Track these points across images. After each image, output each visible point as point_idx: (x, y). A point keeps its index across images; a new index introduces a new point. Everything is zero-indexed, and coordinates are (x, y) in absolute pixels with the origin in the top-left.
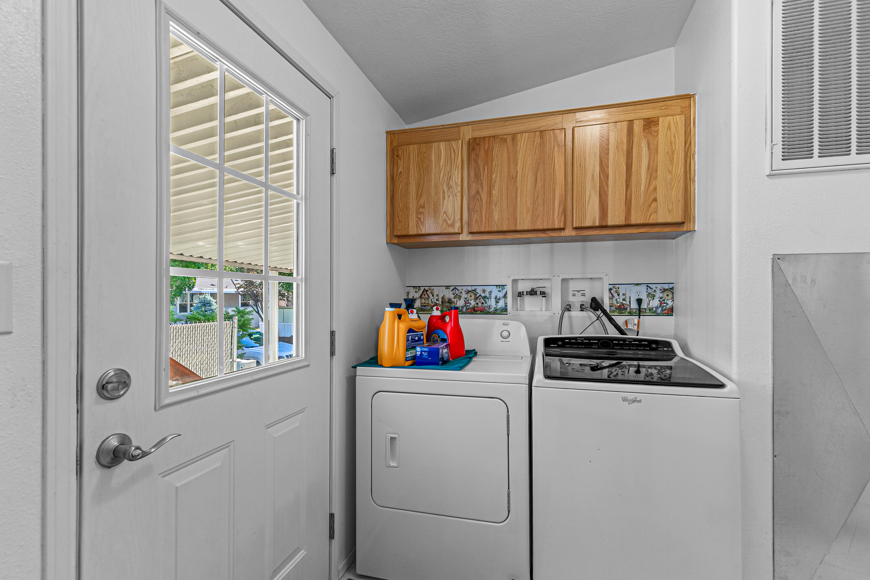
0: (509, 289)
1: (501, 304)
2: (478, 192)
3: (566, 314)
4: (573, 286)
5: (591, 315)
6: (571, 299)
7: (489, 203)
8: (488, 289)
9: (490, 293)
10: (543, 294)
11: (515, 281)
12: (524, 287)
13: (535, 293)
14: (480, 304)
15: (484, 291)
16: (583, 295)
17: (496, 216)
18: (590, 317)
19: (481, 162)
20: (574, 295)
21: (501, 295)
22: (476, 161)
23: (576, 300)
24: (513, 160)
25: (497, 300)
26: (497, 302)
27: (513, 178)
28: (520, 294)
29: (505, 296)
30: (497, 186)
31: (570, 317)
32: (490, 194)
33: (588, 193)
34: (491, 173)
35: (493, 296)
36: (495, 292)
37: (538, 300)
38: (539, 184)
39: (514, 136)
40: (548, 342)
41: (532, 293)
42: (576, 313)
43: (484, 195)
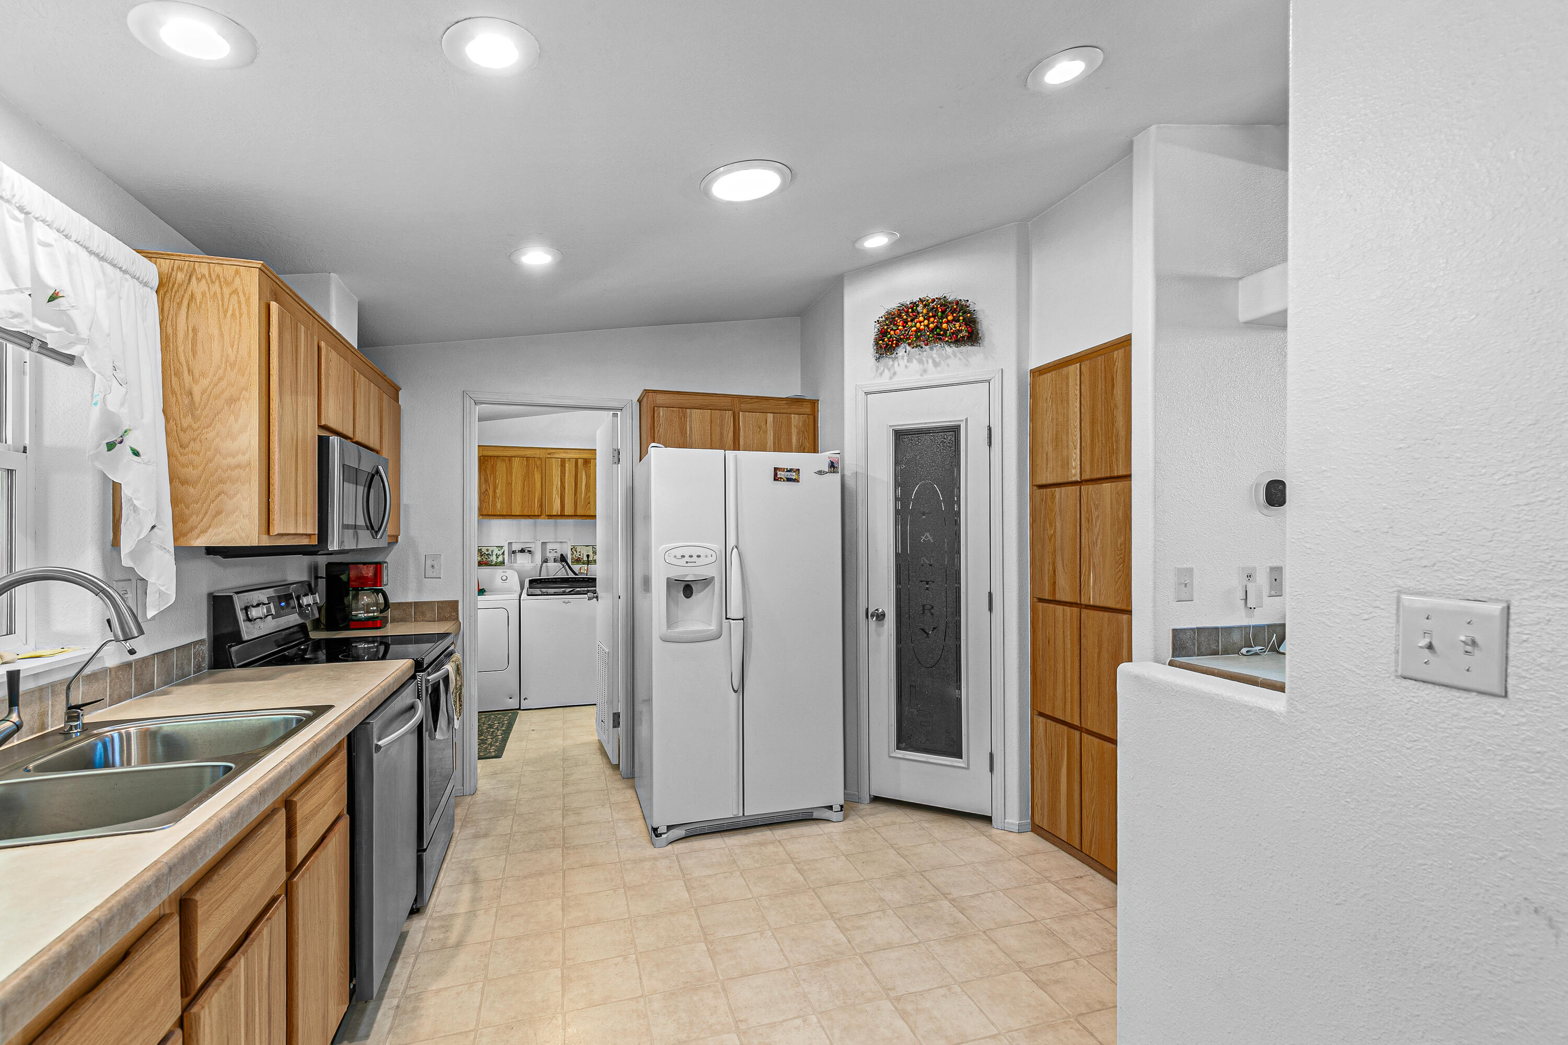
0: (506, 549)
1: (500, 559)
2: (487, 490)
3: (544, 564)
4: (549, 547)
5: (559, 565)
6: (548, 555)
7: (494, 497)
8: (491, 549)
9: (492, 551)
10: (529, 551)
11: (510, 544)
12: (516, 547)
13: (524, 552)
14: (484, 559)
15: (487, 550)
16: (556, 552)
17: (499, 505)
18: (559, 566)
19: (488, 472)
20: (550, 552)
21: (500, 553)
22: (485, 471)
23: (551, 556)
24: (509, 471)
25: (497, 556)
26: (497, 558)
27: (509, 484)
28: (514, 552)
29: (503, 554)
30: (499, 487)
31: (547, 566)
32: (495, 491)
33: (554, 496)
34: (495, 479)
35: (494, 553)
36: (496, 551)
37: (527, 555)
38: (526, 489)
39: (510, 458)
40: (531, 582)
41: (522, 551)
42: (551, 565)
43: (491, 492)
